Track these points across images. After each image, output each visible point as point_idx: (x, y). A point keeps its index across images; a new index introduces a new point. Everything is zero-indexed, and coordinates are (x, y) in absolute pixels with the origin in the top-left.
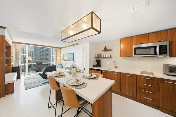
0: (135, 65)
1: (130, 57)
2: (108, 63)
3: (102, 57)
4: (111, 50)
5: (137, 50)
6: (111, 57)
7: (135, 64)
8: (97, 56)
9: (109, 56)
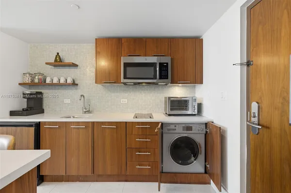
0: (126, 102)
1: (115, 83)
2: (67, 101)
3: (49, 85)
4: (74, 65)
5: (128, 69)
6: (74, 84)
7: (126, 100)
8: (28, 80)
9: (69, 81)
